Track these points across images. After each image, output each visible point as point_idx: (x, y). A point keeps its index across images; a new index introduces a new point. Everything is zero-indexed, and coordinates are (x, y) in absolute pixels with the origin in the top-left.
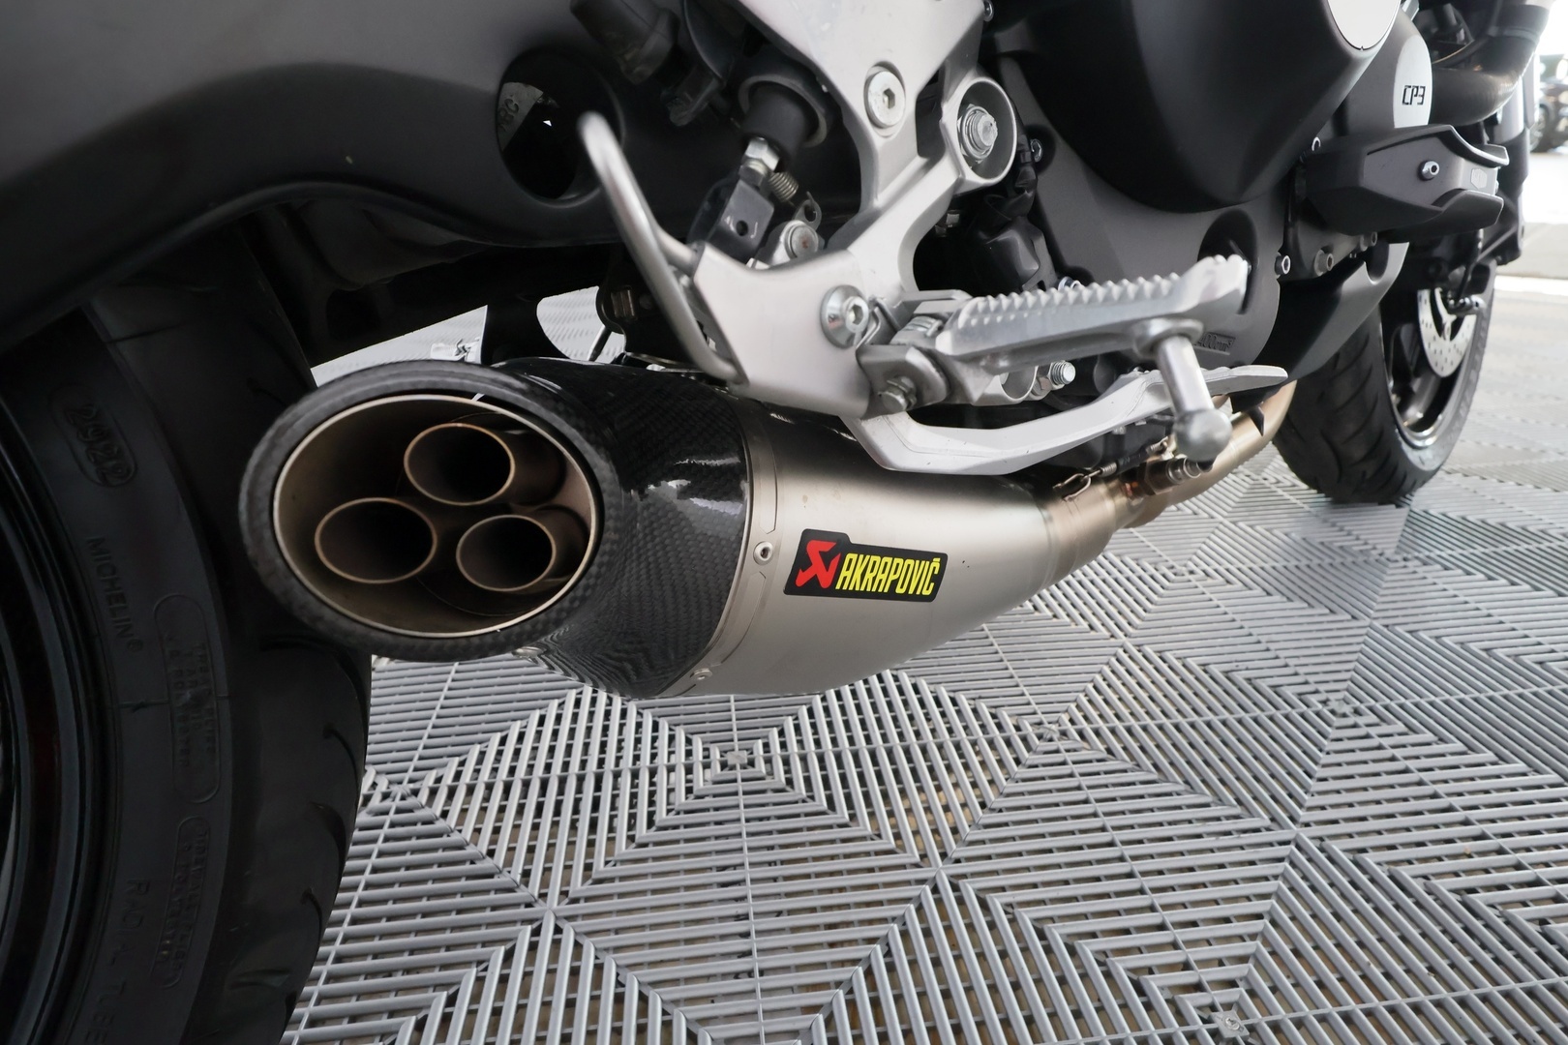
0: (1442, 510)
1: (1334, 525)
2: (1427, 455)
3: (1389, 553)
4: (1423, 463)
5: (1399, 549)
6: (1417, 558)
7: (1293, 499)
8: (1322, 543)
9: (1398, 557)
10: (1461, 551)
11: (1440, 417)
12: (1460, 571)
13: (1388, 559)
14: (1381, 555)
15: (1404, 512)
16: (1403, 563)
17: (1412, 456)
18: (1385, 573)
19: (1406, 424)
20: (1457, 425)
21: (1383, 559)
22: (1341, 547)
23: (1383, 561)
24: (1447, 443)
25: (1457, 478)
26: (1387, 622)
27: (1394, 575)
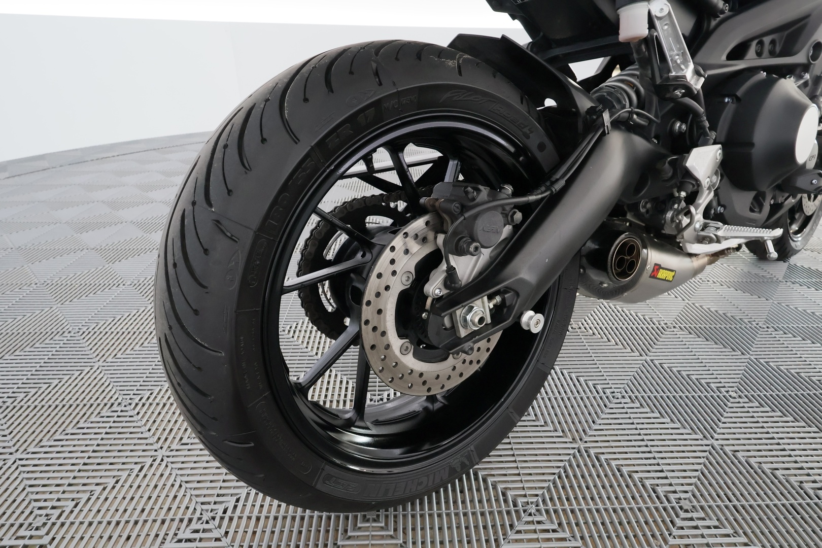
0: (802, 265)
1: (760, 267)
2: (799, 243)
3: (780, 279)
4: (796, 247)
5: (784, 278)
6: (791, 281)
7: (744, 257)
8: (755, 274)
9: (784, 281)
10: (807, 280)
11: (805, 230)
12: (806, 287)
13: (780, 281)
14: (777, 279)
15: (786, 264)
16: (785, 283)
17: (793, 244)
18: (778, 285)
19: (791, 231)
20: (811, 232)
21: (778, 281)
22: (763, 276)
23: (778, 282)
24: (806, 240)
25: (808, 252)
26: (778, 302)
27: (782, 287)
